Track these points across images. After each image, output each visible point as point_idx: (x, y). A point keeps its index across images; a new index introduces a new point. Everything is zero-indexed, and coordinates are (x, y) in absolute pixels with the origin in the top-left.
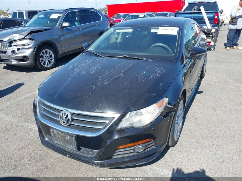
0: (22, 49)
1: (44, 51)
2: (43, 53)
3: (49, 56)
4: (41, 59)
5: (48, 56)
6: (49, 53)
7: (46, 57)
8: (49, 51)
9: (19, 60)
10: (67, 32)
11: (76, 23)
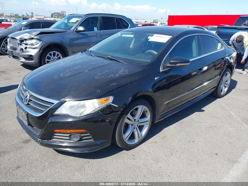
0: (29, 48)
1: (52, 53)
2: (50, 55)
3: (57, 58)
4: (47, 60)
5: (55, 58)
6: (58, 55)
7: (53, 58)
8: (57, 53)
9: (26, 58)
10: (81, 36)
11: (95, 29)
